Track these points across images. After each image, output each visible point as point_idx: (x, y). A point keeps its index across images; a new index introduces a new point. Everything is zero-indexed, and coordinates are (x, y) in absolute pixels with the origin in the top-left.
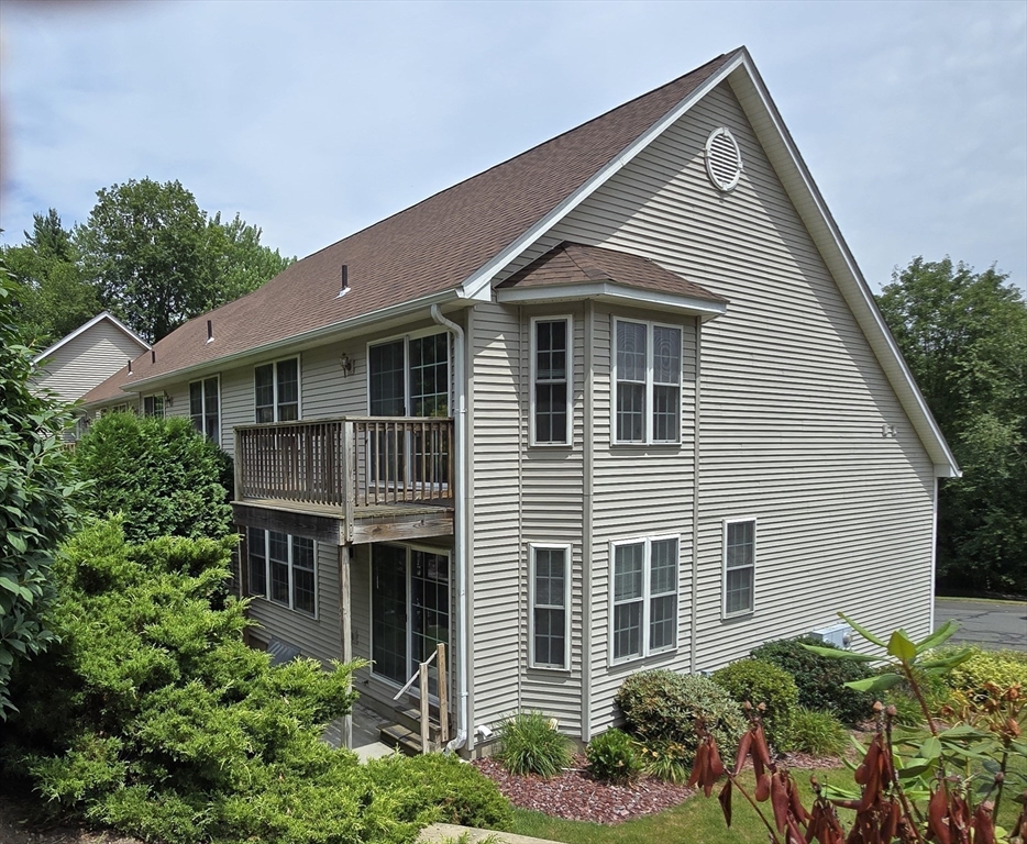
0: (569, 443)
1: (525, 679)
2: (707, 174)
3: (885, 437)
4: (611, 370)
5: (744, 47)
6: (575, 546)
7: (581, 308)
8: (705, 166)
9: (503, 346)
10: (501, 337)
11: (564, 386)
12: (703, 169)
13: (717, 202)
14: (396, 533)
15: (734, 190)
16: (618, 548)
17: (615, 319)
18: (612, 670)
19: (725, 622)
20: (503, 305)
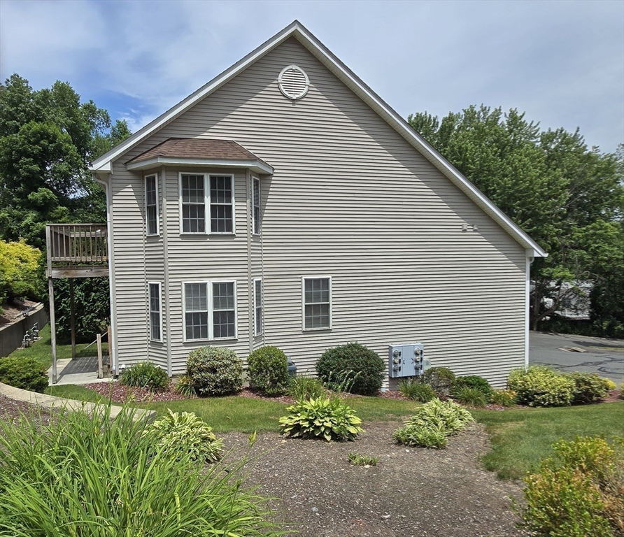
0: (158, 234)
1: (150, 346)
2: (280, 92)
3: (465, 231)
4: (178, 197)
5: (296, 21)
6: (162, 283)
7: (160, 169)
8: (278, 88)
9: (131, 190)
10: (130, 186)
11: (155, 207)
12: (277, 90)
13: (291, 106)
14: (77, 274)
15: (304, 97)
16: (187, 285)
17: (180, 174)
18: (186, 344)
19: (305, 332)
20: (129, 171)
